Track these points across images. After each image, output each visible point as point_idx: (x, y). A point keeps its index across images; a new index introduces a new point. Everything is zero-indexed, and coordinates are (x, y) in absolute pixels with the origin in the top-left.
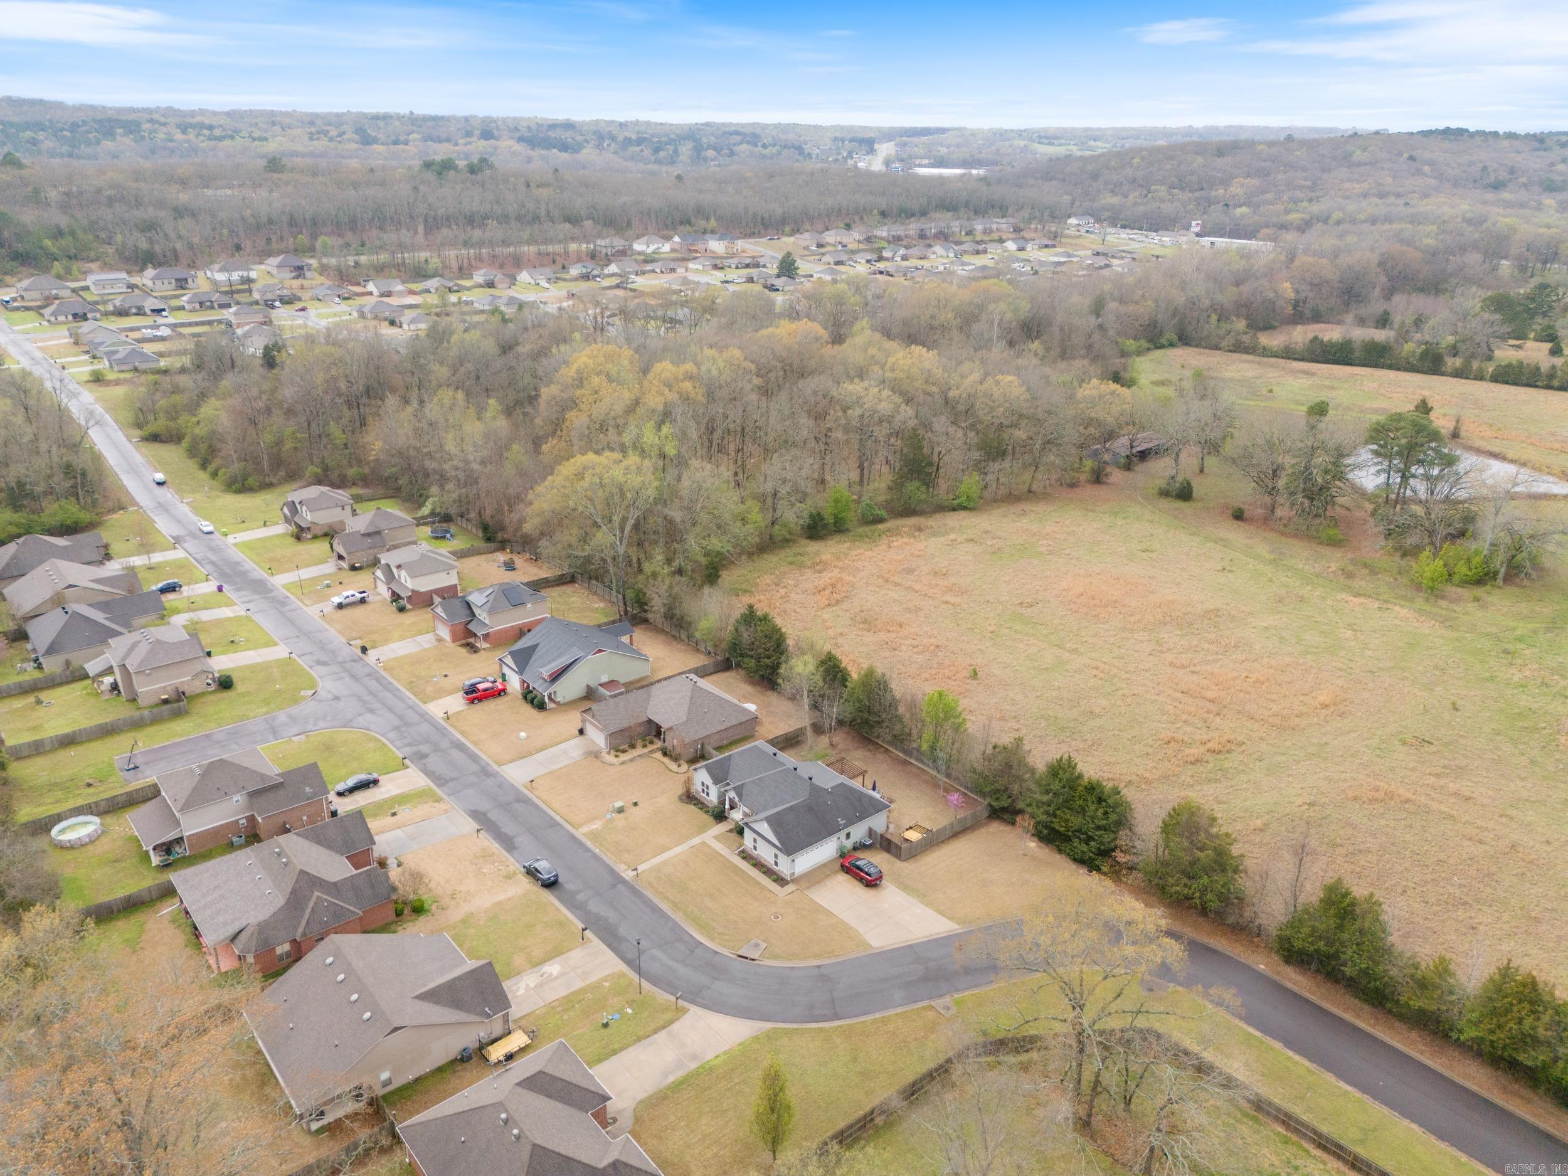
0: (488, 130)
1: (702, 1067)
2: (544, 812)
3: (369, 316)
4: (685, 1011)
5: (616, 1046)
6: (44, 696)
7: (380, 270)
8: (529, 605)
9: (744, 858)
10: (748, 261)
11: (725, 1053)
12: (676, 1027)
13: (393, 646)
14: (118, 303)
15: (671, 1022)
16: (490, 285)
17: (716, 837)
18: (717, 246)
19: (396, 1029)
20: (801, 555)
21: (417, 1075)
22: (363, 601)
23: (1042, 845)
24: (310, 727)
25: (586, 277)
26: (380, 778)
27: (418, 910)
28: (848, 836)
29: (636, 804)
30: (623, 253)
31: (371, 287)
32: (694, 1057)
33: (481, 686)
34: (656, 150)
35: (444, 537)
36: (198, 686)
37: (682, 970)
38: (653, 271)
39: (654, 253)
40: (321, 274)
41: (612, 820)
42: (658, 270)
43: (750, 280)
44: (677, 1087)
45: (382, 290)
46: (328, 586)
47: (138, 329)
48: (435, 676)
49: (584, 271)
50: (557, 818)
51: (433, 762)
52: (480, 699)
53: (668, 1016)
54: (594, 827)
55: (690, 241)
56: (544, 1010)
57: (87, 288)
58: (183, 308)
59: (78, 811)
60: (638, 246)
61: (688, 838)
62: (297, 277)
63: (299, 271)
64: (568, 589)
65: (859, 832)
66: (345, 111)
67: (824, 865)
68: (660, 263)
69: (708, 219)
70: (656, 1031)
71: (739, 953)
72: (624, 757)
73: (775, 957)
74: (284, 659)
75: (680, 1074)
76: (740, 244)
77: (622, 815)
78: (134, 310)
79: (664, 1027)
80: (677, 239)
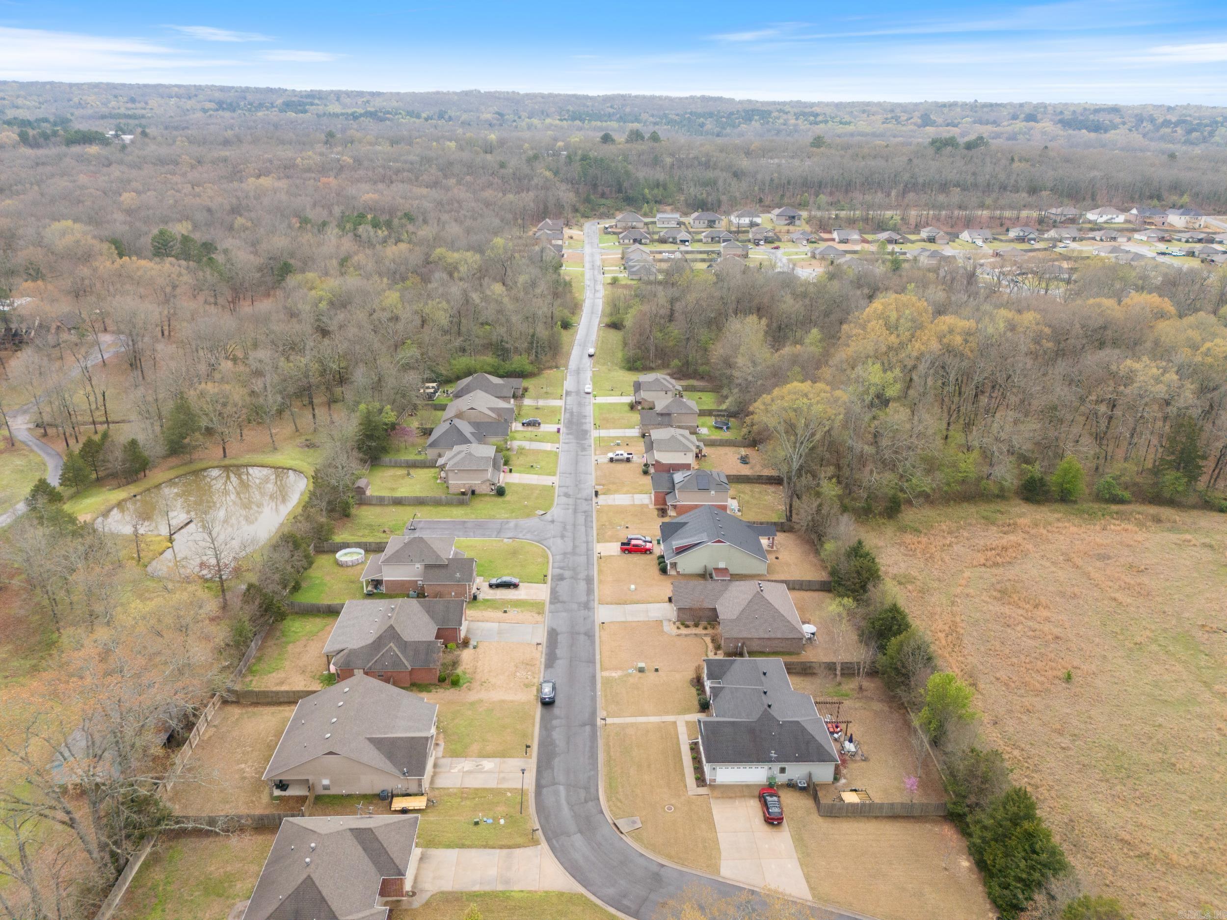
0: (1032, 115)
1: (503, 892)
2: (594, 650)
3: (818, 257)
4: (535, 842)
5: (467, 843)
6: (413, 472)
7: (851, 222)
8: (713, 492)
9: (692, 749)
10: (1201, 236)
11: (530, 892)
12: (518, 851)
13: (617, 496)
14: (662, 234)
15: (518, 846)
16: (932, 240)
17: (687, 723)
18: (1176, 220)
19: (331, 753)
20: (1002, 513)
21: (349, 793)
22: (628, 460)
23: (975, 869)
24: (520, 536)
25: (1021, 240)
26: (521, 584)
27: (455, 683)
28: (783, 770)
29: (657, 670)
30: (1073, 221)
31: (835, 235)
32: (507, 882)
33: (634, 542)
34: (1189, 132)
35: (721, 428)
36: (485, 489)
37: (566, 811)
38: (1094, 239)
39: (1106, 222)
40: (807, 223)
41: (630, 675)
42: (1098, 238)
43: (1191, 254)
44: (473, 896)
45: (842, 238)
46: (618, 445)
47: (661, 252)
48: (620, 526)
49: (1021, 234)
50: (598, 657)
51: (564, 587)
52: (630, 551)
53: (520, 840)
54: (614, 674)
55: (1147, 214)
56: (455, 790)
57: (654, 223)
58: (700, 241)
59: (359, 545)
60: (1091, 216)
61: (667, 713)
62: (789, 224)
63: (792, 219)
64: (771, 489)
65: (797, 772)
66: (923, 101)
67: (748, 786)
68: (1102, 232)
69: (1182, 195)
70: (501, 847)
71: (616, 822)
72: (684, 631)
73: (638, 839)
74: (549, 486)
75: (487, 888)
76: (1204, 220)
77: (640, 674)
78: (671, 240)
79: (509, 847)
80: (1134, 211)
